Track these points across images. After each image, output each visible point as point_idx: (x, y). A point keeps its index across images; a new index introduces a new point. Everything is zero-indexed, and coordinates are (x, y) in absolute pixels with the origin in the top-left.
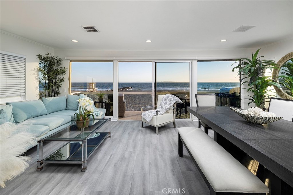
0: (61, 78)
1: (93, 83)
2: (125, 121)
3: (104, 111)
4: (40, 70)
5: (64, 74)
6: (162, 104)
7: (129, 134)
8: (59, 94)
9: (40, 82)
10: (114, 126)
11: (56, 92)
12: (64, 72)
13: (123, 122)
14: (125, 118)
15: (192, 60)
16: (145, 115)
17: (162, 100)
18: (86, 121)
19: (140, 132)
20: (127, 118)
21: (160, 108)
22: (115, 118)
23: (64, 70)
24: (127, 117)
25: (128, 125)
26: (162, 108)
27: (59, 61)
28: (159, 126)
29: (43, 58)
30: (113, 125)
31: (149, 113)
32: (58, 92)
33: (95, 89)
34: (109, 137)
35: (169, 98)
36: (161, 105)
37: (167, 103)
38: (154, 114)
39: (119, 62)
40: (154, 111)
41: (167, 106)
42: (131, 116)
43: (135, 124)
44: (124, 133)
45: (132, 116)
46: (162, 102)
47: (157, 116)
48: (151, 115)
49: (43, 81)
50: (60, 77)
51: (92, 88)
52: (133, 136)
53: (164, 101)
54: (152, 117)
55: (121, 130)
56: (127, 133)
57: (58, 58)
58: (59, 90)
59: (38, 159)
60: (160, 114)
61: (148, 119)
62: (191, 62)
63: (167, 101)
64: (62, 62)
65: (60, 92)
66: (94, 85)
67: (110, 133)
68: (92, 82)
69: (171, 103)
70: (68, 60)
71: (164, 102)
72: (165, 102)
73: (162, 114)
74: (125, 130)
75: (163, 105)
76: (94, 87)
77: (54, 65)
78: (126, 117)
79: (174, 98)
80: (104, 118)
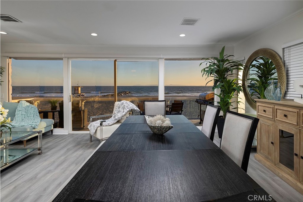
1: (79, 87)
15: (158, 59)
16: (91, 126)
28: (103, 139)
31: (96, 123)
33: (82, 94)
34: (39, 154)
35: (123, 106)
36: (114, 114)
37: (120, 112)
41: (120, 114)
46: (116, 110)
47: (102, 127)
48: (95, 126)
54: (96, 128)
61: (92, 131)
63: (120, 109)
66: (80, 89)
67: (39, 149)
69: (124, 112)
72: (118, 110)
73: (110, 124)
75: (117, 113)
76: (80, 92)
79: (129, 105)
80: (52, 131)
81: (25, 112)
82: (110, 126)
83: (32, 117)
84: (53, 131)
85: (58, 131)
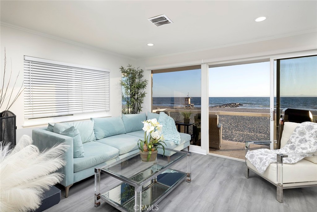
0: (143, 93)
1: (189, 98)
2: (218, 157)
3: (188, 137)
4: (122, 84)
5: (145, 87)
6: (293, 140)
7: (221, 183)
8: (141, 110)
9: (123, 97)
10: (200, 163)
11: (138, 109)
12: (145, 86)
13: (215, 158)
14: (221, 152)
16: (252, 157)
17: (294, 132)
18: (151, 153)
19: (243, 185)
20: (224, 152)
21: (288, 150)
22: (203, 149)
23: (145, 83)
24: (224, 150)
25: (222, 165)
26: (294, 149)
27: (141, 72)
28: (284, 186)
29: (125, 71)
30: (199, 161)
31: (261, 154)
32: (140, 108)
33: (191, 105)
34: (188, 181)
36: (289, 142)
37: (306, 141)
38: (272, 158)
39: (210, 66)
40: (272, 153)
42: (231, 150)
43: (235, 168)
44: (214, 180)
45: (233, 150)
47: (280, 165)
48: (264, 160)
49: (125, 96)
50: (141, 91)
51: (188, 104)
52: (228, 192)
53: (297, 135)
54: (267, 164)
55: (208, 173)
56: (217, 182)
57: (140, 69)
58: (141, 106)
59: (95, 192)
60: (289, 162)
61: (258, 167)
64: (143, 74)
65: (142, 109)
66: (189, 100)
67: (189, 176)
68: (187, 97)
70: (148, 70)
71: (298, 137)
72: (301, 138)
73: (293, 162)
74: (216, 173)
75: (297, 143)
76: (189, 103)
77: (136, 78)
78: (221, 150)
80: (188, 147)
81: (165, 124)
82: (293, 164)
83: (171, 130)
84: (190, 147)
85: (195, 149)
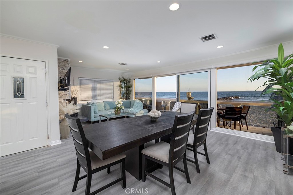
1: (190, 92)
4: (120, 86)
9: (121, 92)
12: (132, 87)
15: (210, 69)
27: (130, 80)
29: (121, 80)
58: (130, 97)
62: (209, 71)
